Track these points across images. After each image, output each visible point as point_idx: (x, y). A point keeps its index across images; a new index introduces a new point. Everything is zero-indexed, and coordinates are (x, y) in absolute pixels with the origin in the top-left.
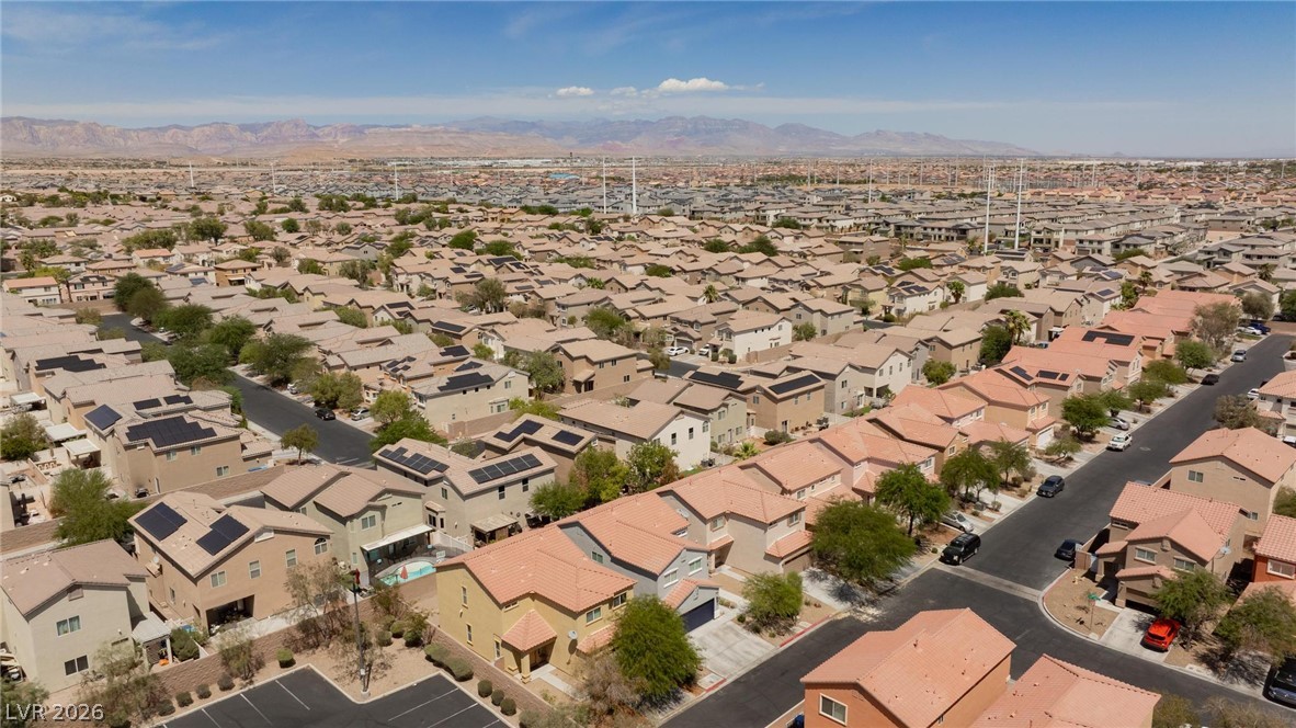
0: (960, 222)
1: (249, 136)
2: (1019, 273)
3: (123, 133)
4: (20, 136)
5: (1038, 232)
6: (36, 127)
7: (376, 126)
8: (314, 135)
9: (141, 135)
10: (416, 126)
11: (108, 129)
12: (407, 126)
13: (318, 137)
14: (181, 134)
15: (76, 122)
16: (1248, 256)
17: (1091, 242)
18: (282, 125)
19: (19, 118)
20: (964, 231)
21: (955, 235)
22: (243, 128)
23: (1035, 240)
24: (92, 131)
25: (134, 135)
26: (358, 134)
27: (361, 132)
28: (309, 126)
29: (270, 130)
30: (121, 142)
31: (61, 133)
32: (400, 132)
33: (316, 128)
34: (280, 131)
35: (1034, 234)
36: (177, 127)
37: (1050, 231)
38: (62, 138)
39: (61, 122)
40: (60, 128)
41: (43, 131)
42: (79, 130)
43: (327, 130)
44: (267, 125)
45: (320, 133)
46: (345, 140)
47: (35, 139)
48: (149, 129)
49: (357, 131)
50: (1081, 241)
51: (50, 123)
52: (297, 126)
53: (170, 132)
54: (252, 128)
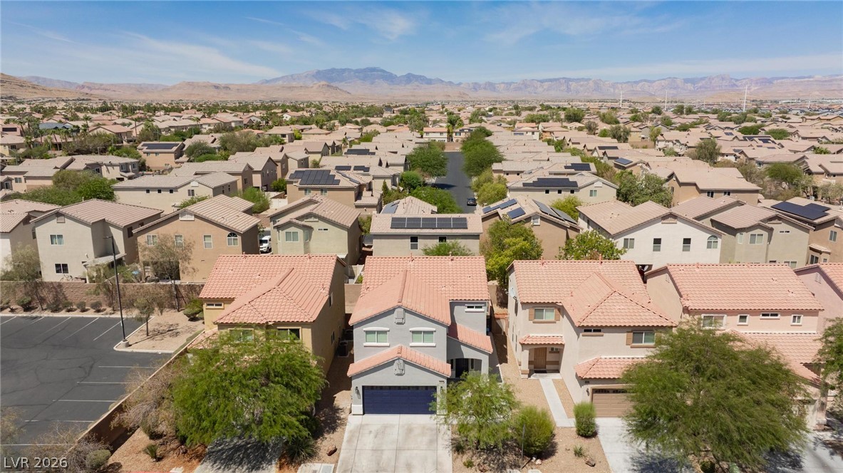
1: (690, 86)
3: (614, 86)
4: (562, 88)
6: (570, 83)
7: (783, 78)
8: (735, 85)
9: (624, 86)
10: (818, 77)
11: (606, 83)
12: (810, 77)
13: (737, 86)
14: (647, 85)
15: (590, 79)
18: (713, 79)
19: (564, 78)
22: (687, 81)
24: (598, 85)
25: (619, 86)
26: (767, 84)
27: (771, 83)
28: (732, 79)
29: (704, 82)
30: (612, 90)
31: (581, 86)
32: (802, 82)
33: (737, 80)
34: (711, 83)
36: (645, 81)
38: (582, 89)
39: (583, 79)
40: (582, 83)
41: (573, 85)
42: (591, 83)
43: (744, 82)
44: (703, 79)
45: (738, 83)
46: (756, 88)
47: (569, 89)
48: (629, 82)
49: (767, 82)
51: (578, 80)
52: (723, 79)
53: (640, 84)
54: (692, 81)
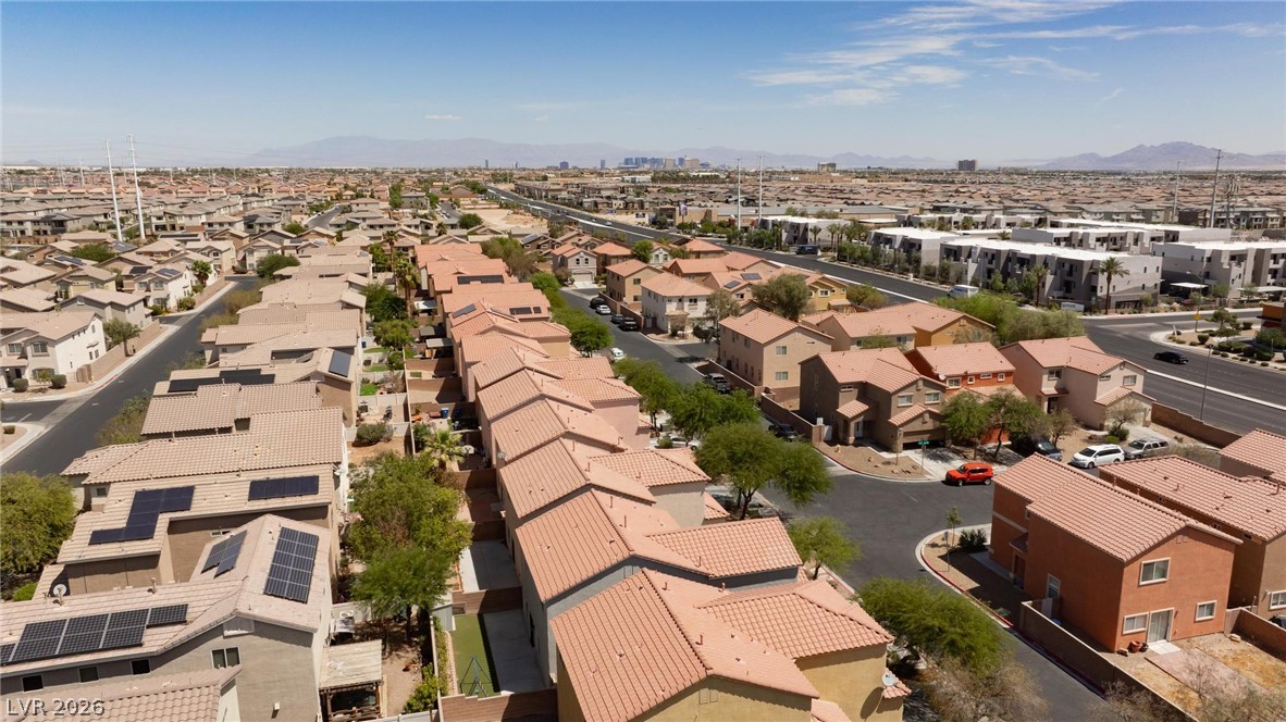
0: (51, 213)
2: (221, 252)
5: (160, 218)
16: (372, 227)
17: (221, 224)
20: (61, 223)
21: (48, 228)
23: (157, 227)
35: (154, 220)
37: (172, 216)
50: (210, 225)
